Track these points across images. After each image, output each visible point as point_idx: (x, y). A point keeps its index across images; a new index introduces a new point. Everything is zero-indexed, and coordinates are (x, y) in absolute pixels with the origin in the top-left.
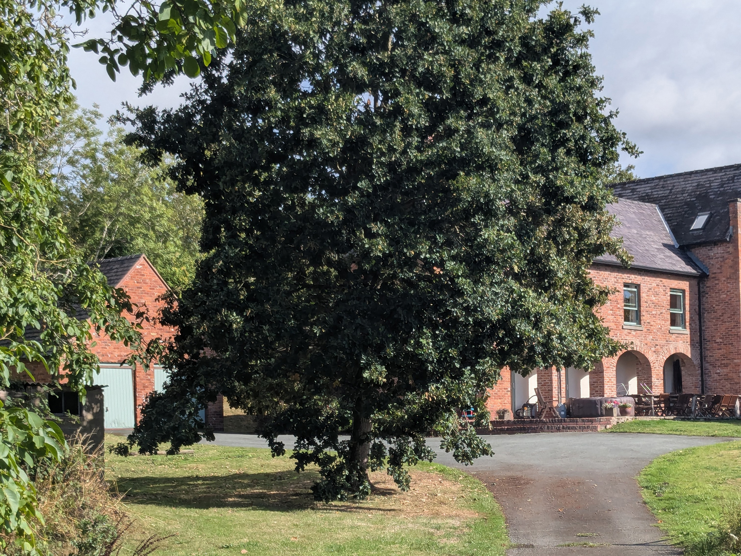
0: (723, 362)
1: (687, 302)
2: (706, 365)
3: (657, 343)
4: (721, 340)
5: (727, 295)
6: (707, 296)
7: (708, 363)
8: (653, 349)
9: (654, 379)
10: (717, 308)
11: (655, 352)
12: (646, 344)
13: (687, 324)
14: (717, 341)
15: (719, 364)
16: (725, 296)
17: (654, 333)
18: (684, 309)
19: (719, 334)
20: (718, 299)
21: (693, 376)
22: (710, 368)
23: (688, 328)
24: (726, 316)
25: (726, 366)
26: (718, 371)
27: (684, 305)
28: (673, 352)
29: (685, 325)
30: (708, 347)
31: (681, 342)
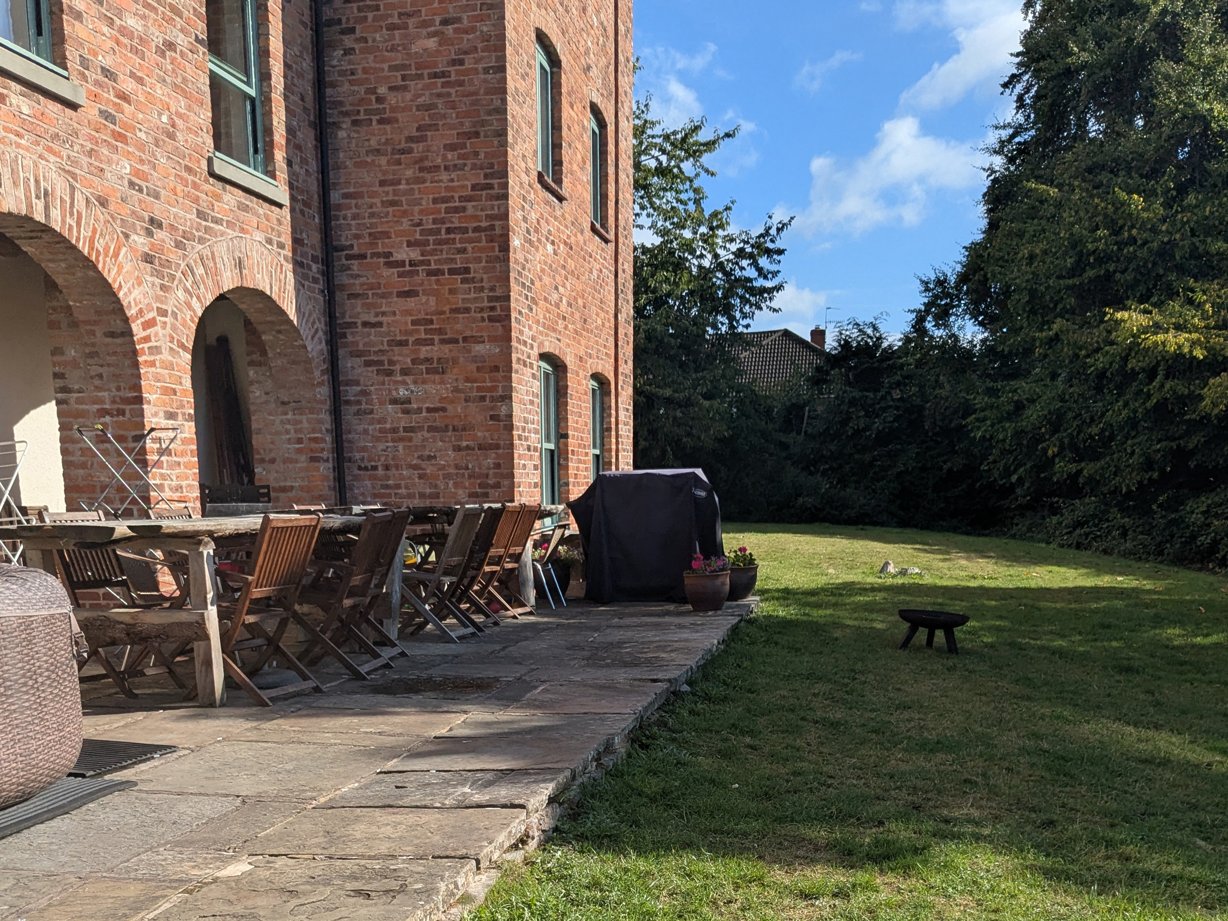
0: (424, 351)
1: (276, 44)
2: (350, 365)
3: (158, 209)
4: (414, 254)
5: (444, 41)
6: (348, 41)
7: (359, 354)
8: (139, 241)
9: (153, 416)
10: (393, 99)
11: (148, 259)
12: (103, 203)
13: (279, 156)
14: (398, 256)
15: (403, 358)
16: (432, 43)
17: (141, 146)
18: (265, 76)
19: (405, 224)
20: (398, 58)
21: (299, 410)
22: (367, 376)
23: (282, 174)
24: (437, 141)
25: (438, 368)
26: (402, 392)
27: (264, 53)
28: (229, 282)
29: (269, 158)
30: (357, 286)
31: (259, 236)
